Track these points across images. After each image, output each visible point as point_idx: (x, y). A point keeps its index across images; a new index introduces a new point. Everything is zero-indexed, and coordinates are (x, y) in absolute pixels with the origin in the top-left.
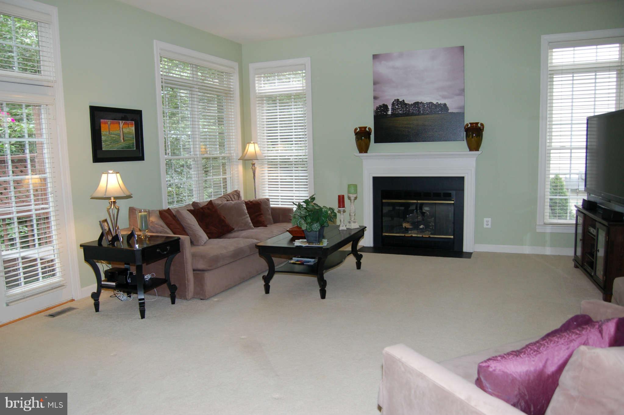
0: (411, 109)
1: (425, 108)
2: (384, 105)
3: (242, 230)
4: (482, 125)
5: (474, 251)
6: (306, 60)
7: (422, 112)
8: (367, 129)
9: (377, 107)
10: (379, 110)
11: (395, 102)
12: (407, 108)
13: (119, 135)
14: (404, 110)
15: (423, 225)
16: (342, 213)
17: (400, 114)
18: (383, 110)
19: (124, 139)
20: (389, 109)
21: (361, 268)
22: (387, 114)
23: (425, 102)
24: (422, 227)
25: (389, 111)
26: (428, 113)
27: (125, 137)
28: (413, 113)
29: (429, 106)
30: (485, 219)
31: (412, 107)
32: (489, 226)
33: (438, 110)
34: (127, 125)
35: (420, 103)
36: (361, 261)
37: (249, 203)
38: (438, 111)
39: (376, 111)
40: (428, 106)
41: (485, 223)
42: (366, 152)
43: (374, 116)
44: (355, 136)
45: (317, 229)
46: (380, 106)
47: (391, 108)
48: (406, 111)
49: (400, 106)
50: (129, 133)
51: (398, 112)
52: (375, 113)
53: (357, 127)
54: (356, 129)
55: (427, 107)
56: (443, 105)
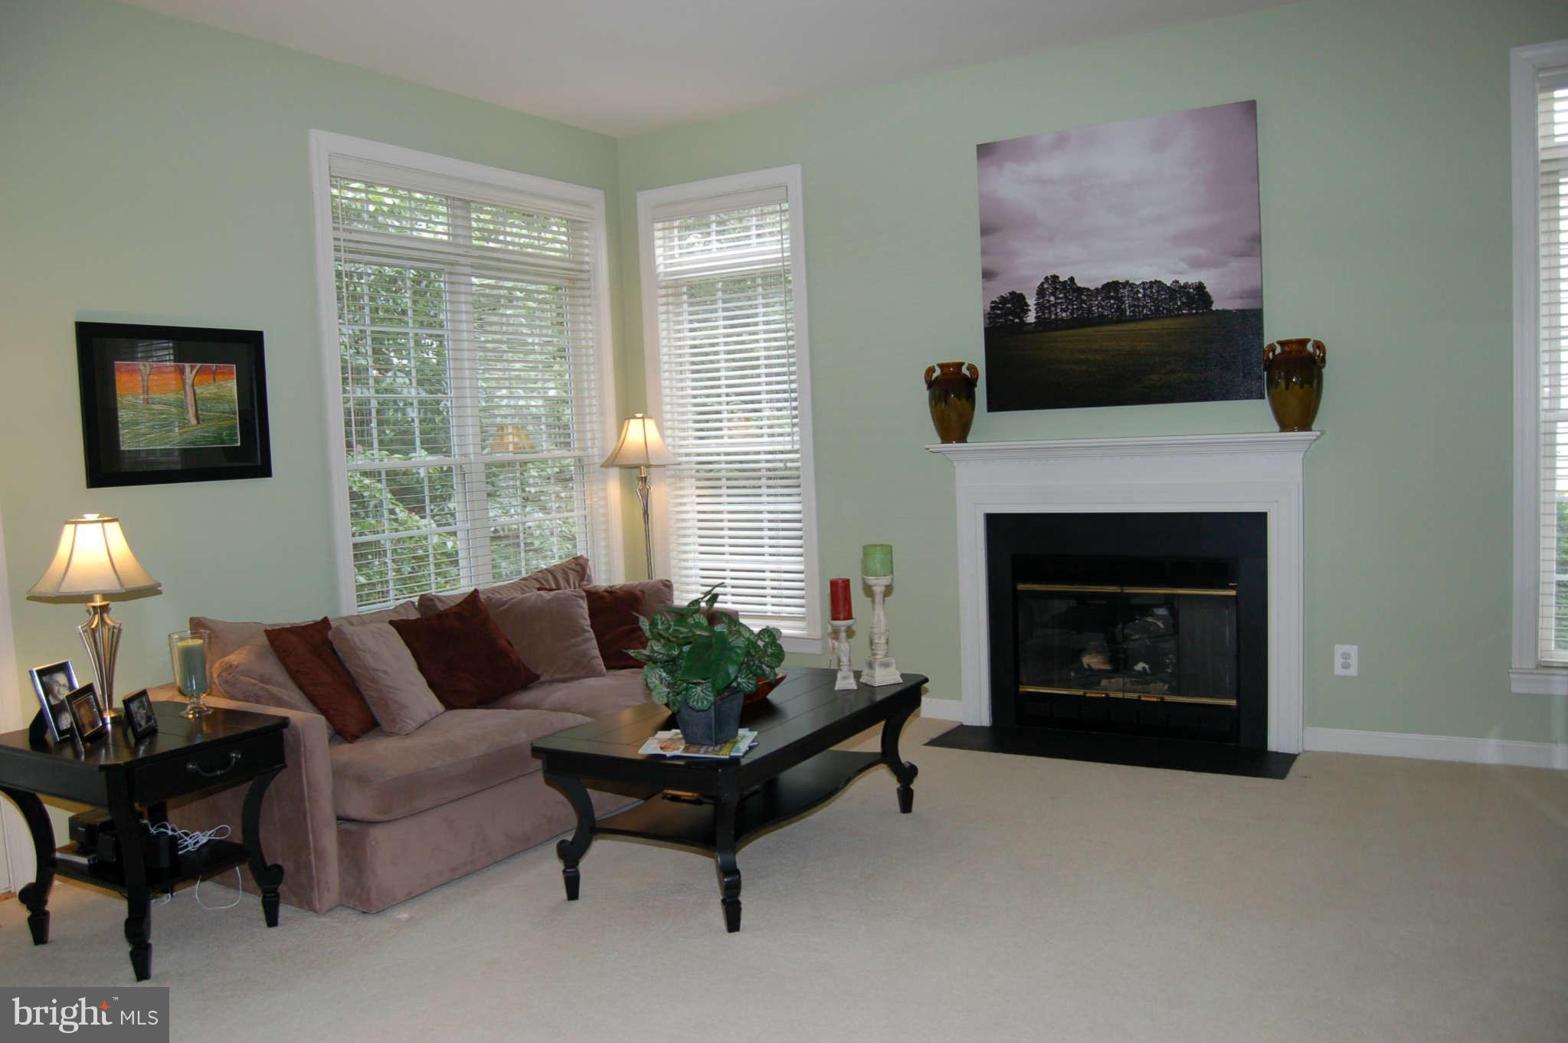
0: (1097, 305)
1: (1138, 299)
2: (1013, 294)
3: (564, 681)
4: (1319, 345)
5: (1304, 751)
6: (791, 175)
7: (1128, 313)
8: (965, 371)
9: (992, 302)
10: (999, 312)
11: (1045, 286)
12: (1083, 301)
13: (181, 405)
14: (1073, 309)
15: (1145, 663)
16: (843, 635)
17: (1062, 319)
18: (1012, 312)
19: (201, 417)
20: (1029, 306)
21: (914, 807)
22: (1023, 324)
23: (1138, 283)
24: (1140, 666)
25: (1030, 313)
26: (1146, 314)
27: (202, 410)
28: (1101, 316)
29: (1151, 292)
30: (1339, 649)
31: (1100, 298)
32: (1353, 671)
33: (1179, 303)
34: (212, 376)
35: (1121, 283)
36: (913, 787)
38: (1179, 308)
39: (989, 313)
40: (1148, 292)
41: (1338, 661)
42: (962, 439)
43: (986, 330)
44: (927, 393)
45: (705, 702)
46: (1003, 300)
47: (1035, 304)
48: (1080, 312)
49: (1061, 296)
50: (219, 398)
51: (1056, 314)
52: (988, 321)
53: (933, 362)
54: (931, 370)
55: (1144, 296)
56: (1194, 289)
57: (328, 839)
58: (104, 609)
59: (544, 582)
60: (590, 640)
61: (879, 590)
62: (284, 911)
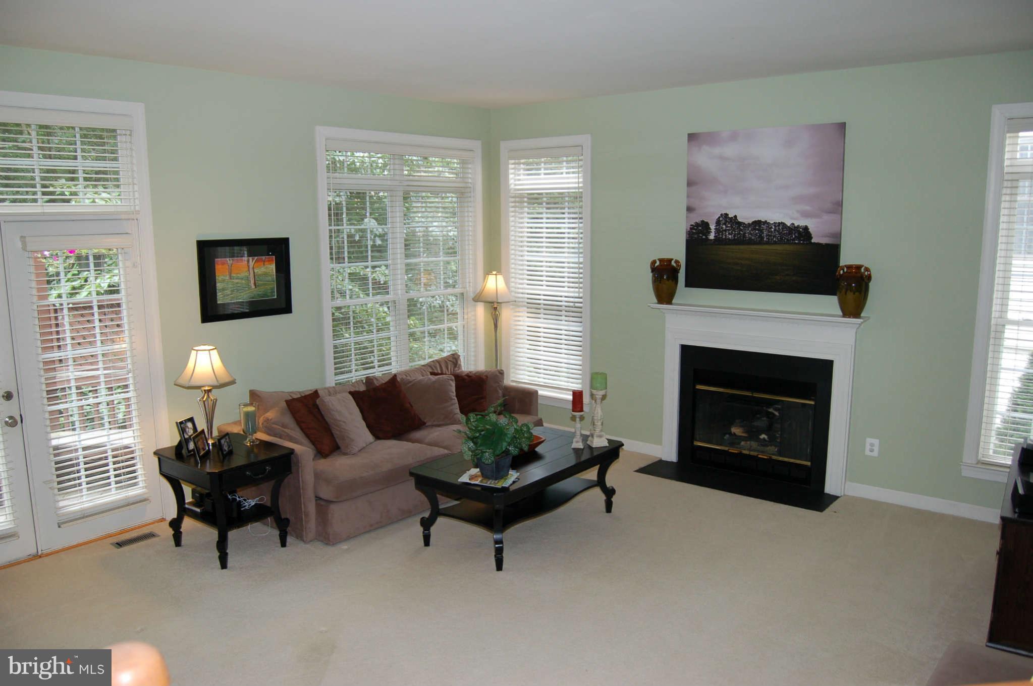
0: (748, 233)
1: (772, 231)
2: (703, 221)
3: (439, 426)
4: (867, 269)
5: (844, 495)
6: (585, 140)
7: (765, 239)
8: (673, 263)
9: (691, 225)
10: (694, 231)
11: (721, 219)
12: (741, 230)
13: (248, 279)
14: (735, 234)
15: (766, 435)
16: (578, 419)
17: (729, 239)
18: (701, 232)
19: (257, 284)
20: (711, 229)
21: (613, 510)
22: (707, 239)
23: (772, 222)
24: (763, 436)
25: (711, 234)
26: (775, 241)
27: (257, 280)
28: (750, 239)
29: (779, 228)
30: (869, 441)
31: (750, 229)
32: (875, 454)
33: (794, 236)
34: (263, 263)
35: (763, 222)
36: (612, 499)
37: (466, 377)
38: (794, 240)
39: (689, 231)
40: (777, 228)
41: (868, 447)
42: (669, 302)
43: (687, 241)
44: (651, 274)
45: (490, 460)
46: (697, 225)
47: (715, 229)
48: (739, 236)
49: (729, 225)
50: (266, 274)
51: (726, 236)
52: (688, 236)
53: (656, 258)
54: (654, 262)
55: (775, 230)
56: (803, 229)
57: (311, 507)
58: (209, 391)
59: (434, 368)
60: (456, 403)
61: (599, 397)
62: (290, 539)
